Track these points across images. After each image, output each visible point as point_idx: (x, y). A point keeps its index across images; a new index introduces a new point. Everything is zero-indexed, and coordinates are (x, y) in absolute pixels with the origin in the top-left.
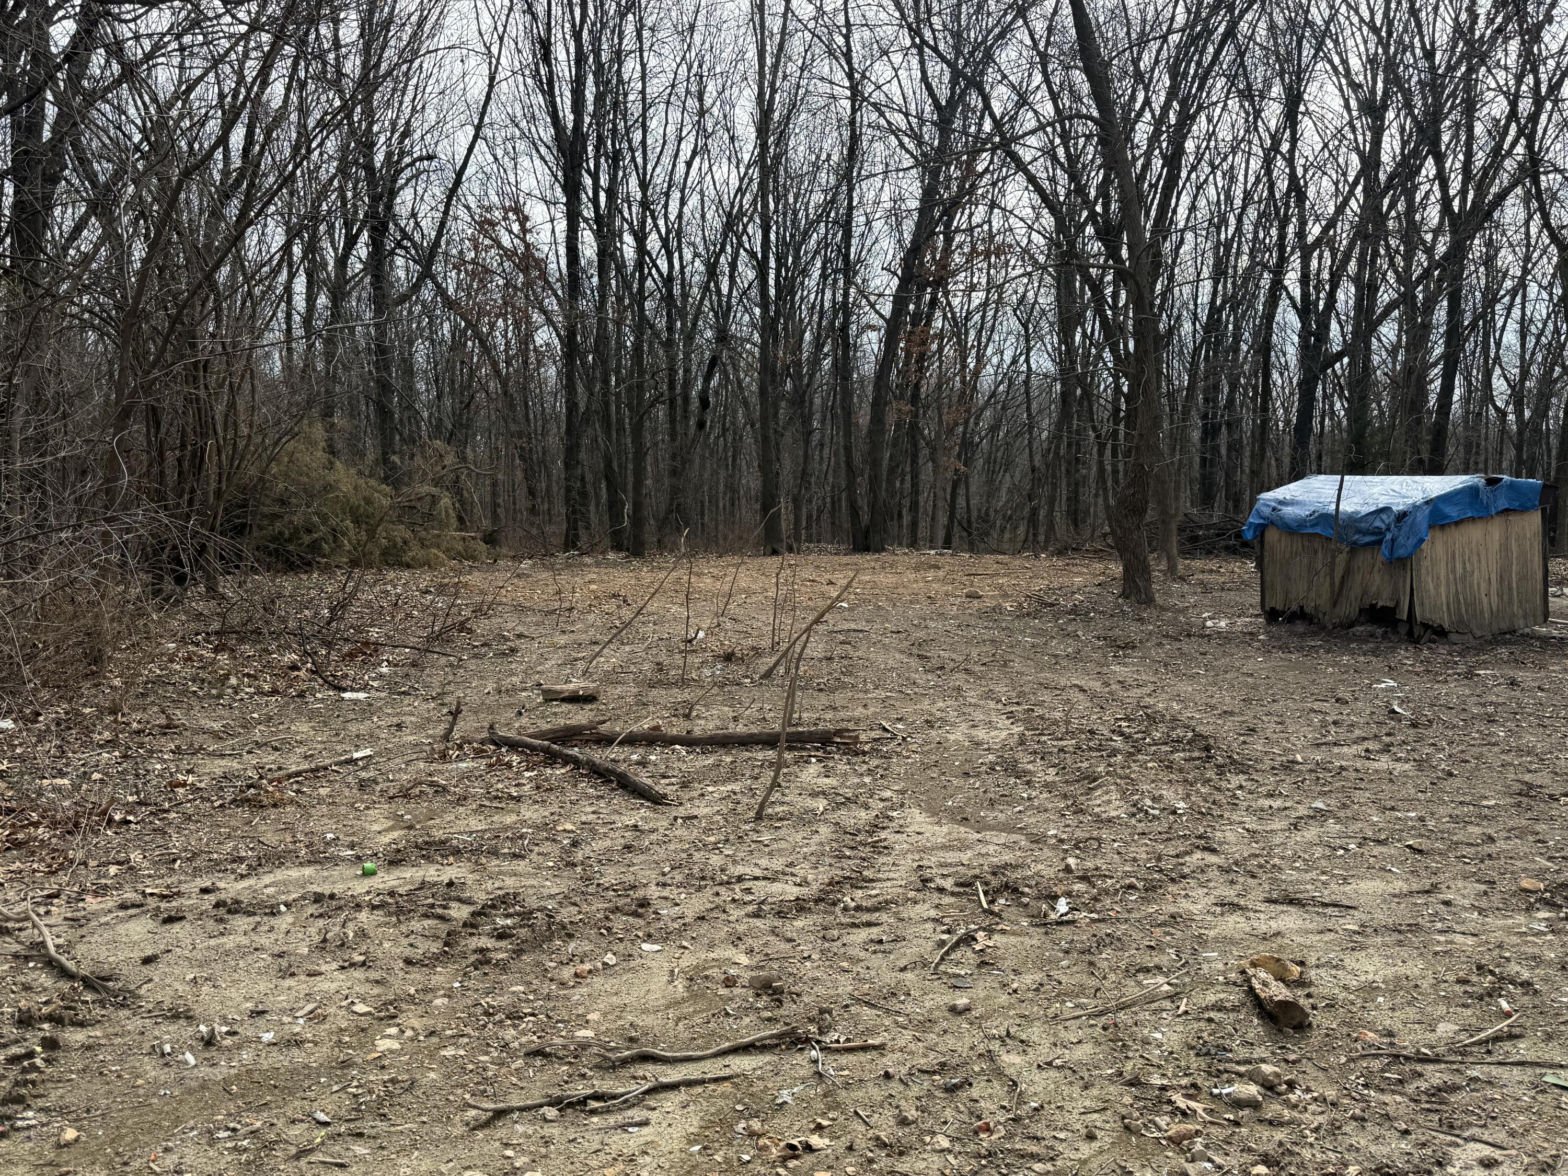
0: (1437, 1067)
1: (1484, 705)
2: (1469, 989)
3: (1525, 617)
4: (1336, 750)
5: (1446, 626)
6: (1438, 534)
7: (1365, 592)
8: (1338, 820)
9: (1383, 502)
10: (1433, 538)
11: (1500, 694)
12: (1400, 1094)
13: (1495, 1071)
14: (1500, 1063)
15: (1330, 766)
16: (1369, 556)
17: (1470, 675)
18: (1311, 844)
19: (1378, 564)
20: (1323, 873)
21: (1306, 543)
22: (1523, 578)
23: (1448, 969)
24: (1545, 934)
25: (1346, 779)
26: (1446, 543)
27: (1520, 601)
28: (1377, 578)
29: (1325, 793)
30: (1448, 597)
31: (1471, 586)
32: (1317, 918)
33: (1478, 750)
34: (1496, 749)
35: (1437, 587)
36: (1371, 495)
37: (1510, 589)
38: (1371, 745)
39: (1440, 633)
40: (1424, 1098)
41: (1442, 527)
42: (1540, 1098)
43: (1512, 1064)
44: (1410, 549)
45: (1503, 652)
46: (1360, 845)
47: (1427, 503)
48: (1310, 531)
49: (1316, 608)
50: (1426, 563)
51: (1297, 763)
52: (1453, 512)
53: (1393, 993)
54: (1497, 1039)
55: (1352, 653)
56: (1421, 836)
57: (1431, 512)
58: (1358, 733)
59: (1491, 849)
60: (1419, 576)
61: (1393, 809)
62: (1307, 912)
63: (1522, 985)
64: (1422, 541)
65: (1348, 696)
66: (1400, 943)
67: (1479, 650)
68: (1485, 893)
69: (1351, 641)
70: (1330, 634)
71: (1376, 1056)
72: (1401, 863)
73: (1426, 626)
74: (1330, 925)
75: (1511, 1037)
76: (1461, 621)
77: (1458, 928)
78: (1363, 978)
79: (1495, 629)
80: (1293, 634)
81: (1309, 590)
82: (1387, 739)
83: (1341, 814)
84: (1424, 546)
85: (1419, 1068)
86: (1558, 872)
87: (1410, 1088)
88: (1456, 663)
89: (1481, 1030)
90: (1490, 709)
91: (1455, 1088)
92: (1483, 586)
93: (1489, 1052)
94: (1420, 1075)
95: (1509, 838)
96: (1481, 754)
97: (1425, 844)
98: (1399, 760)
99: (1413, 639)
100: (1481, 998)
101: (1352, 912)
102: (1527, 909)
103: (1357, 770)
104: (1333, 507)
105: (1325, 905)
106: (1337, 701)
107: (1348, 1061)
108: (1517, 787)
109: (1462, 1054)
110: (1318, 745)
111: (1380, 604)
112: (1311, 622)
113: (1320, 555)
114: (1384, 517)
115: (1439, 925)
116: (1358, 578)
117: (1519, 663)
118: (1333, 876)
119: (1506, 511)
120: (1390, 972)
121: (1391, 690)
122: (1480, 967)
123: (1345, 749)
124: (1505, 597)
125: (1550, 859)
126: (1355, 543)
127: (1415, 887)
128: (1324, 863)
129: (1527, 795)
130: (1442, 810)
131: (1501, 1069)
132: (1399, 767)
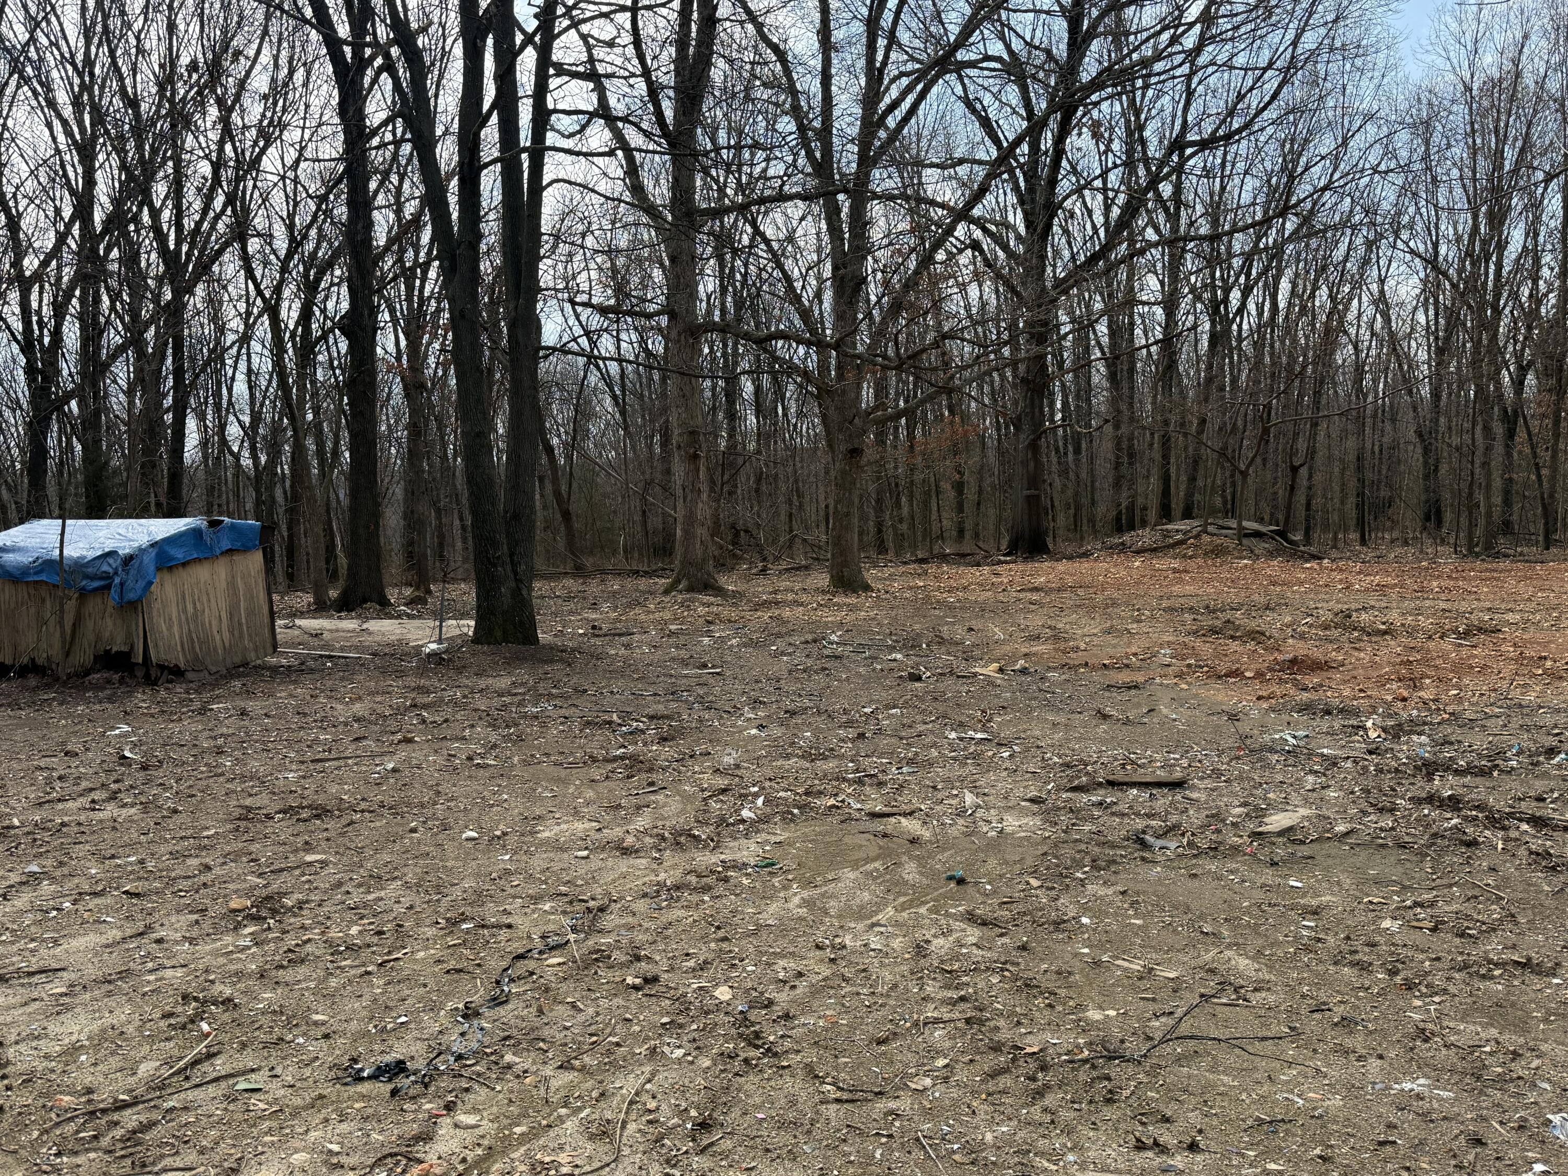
0: (135, 1109)
1: (215, 738)
2: (172, 1021)
3: (256, 650)
4: (60, 806)
5: (182, 666)
6: (167, 577)
7: (98, 638)
8: (53, 880)
9: (109, 546)
10: (162, 579)
11: (229, 726)
12: (95, 1150)
13: (190, 1095)
14: (197, 1086)
15: (49, 825)
16: (99, 600)
17: (203, 711)
18: (23, 912)
19: (110, 610)
20: (33, 940)
21: (32, 592)
22: (250, 613)
23: (155, 1007)
24: (249, 948)
25: (67, 835)
26: (175, 585)
27: (250, 636)
28: (109, 622)
29: (41, 854)
30: (181, 638)
31: (203, 625)
32: (21, 990)
33: (204, 783)
34: (221, 779)
35: (170, 628)
36: (97, 539)
37: (240, 624)
38: (96, 795)
39: (176, 673)
40: (119, 1145)
41: (170, 568)
42: (231, 1107)
43: (208, 1083)
44: (139, 592)
45: (237, 684)
46: (75, 902)
47: (152, 545)
48: (36, 578)
49: (48, 658)
50: (157, 606)
51: (14, 827)
52: (179, 554)
53: (97, 1047)
54: (195, 1063)
55: (88, 702)
56: (139, 879)
57: (158, 555)
58: (85, 784)
59: (208, 877)
60: (151, 618)
61: (113, 857)
62: (11, 986)
63: (223, 1003)
64: (150, 583)
65: (78, 748)
66: (109, 994)
67: (214, 685)
68: (197, 922)
69: (86, 690)
70: (65, 684)
71: (71, 1119)
72: (117, 911)
73: (162, 667)
74: (35, 995)
75: (210, 1056)
76: (196, 658)
77: (168, 963)
78: (67, 1041)
79: (229, 663)
80: (24, 688)
81: (39, 640)
82: (114, 786)
83: (58, 873)
84: (153, 588)
85: (116, 1117)
86: (265, 886)
87: (105, 1142)
88: (191, 700)
89: (181, 1058)
90: (220, 741)
91: (152, 1124)
92: (214, 623)
93: (187, 1078)
94: (116, 1123)
95: (225, 863)
96: (208, 786)
97: (140, 886)
98: (124, 806)
99: (151, 682)
100: (184, 1027)
101: (60, 974)
102: (235, 928)
103: (79, 824)
104: (57, 552)
105: (31, 974)
106: (66, 754)
107: (41, 1134)
108: (237, 813)
109: (160, 1089)
110: (40, 804)
111: (115, 649)
112: (44, 675)
113: (48, 604)
114: (111, 561)
115: (150, 965)
116: (90, 624)
117: (249, 694)
118: (44, 940)
119: (230, 552)
120: (95, 1027)
121: (125, 735)
122: (185, 997)
123: (70, 804)
124: (236, 633)
125: (260, 875)
126: (83, 588)
127: (129, 932)
128: (33, 930)
129: (246, 819)
130: (163, 849)
131: (197, 1092)
132: (125, 812)
